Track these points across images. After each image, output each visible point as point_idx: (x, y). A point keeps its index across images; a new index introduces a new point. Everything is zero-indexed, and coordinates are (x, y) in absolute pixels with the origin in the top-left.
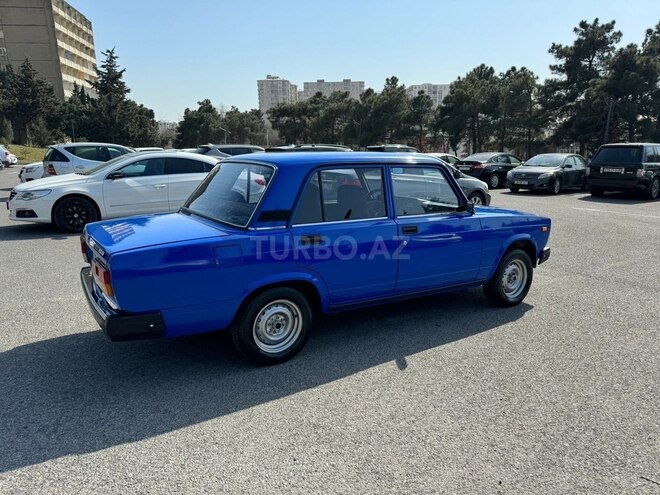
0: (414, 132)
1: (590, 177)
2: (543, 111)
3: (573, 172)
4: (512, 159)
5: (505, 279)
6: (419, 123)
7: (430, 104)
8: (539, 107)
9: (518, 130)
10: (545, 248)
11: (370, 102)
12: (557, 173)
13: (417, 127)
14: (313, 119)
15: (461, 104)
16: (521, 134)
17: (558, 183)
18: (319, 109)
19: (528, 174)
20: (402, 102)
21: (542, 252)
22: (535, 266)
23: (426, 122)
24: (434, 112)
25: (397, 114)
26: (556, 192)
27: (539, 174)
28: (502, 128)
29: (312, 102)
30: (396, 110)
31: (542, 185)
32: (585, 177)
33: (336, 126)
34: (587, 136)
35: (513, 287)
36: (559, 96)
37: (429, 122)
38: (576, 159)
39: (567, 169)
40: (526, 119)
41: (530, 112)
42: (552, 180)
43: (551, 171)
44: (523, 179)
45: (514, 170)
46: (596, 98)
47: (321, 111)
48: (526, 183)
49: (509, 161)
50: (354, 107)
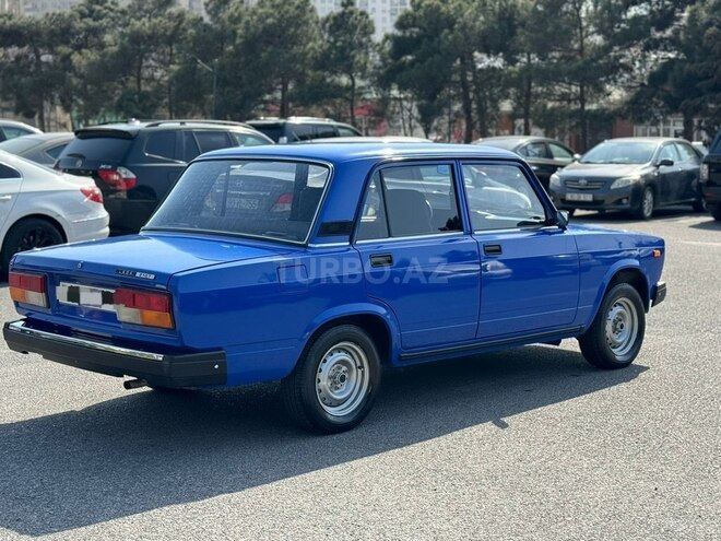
0: (339, 91)
1: (709, 183)
2: (606, 50)
3: (676, 174)
4: (554, 149)
5: (609, 327)
6: (349, 71)
7: (368, 29)
8: (598, 39)
9: (559, 89)
10: (659, 283)
11: (235, 20)
12: (645, 177)
13: (344, 80)
14: (92, 55)
15: (437, 32)
16: (564, 97)
17: (649, 197)
18: (103, 30)
19: (591, 180)
20: (306, 23)
21: (655, 288)
22: (647, 311)
23: (363, 69)
24: (380, 48)
25: (296, 50)
26: (647, 213)
27: (612, 180)
28: (525, 82)
29: (83, 16)
30: (294, 41)
31: (619, 202)
32: (700, 185)
33: (146, 73)
34: (698, 101)
35: (620, 341)
36: (637, 19)
37: (370, 69)
38: (680, 147)
39: (664, 169)
40: (574, 66)
41: (581, 51)
42: (637, 191)
43: (634, 173)
44: (582, 190)
45: (565, 172)
46: (710, 24)
47: (108, 38)
48: (589, 197)
49: (549, 155)
50: (191, 31)
